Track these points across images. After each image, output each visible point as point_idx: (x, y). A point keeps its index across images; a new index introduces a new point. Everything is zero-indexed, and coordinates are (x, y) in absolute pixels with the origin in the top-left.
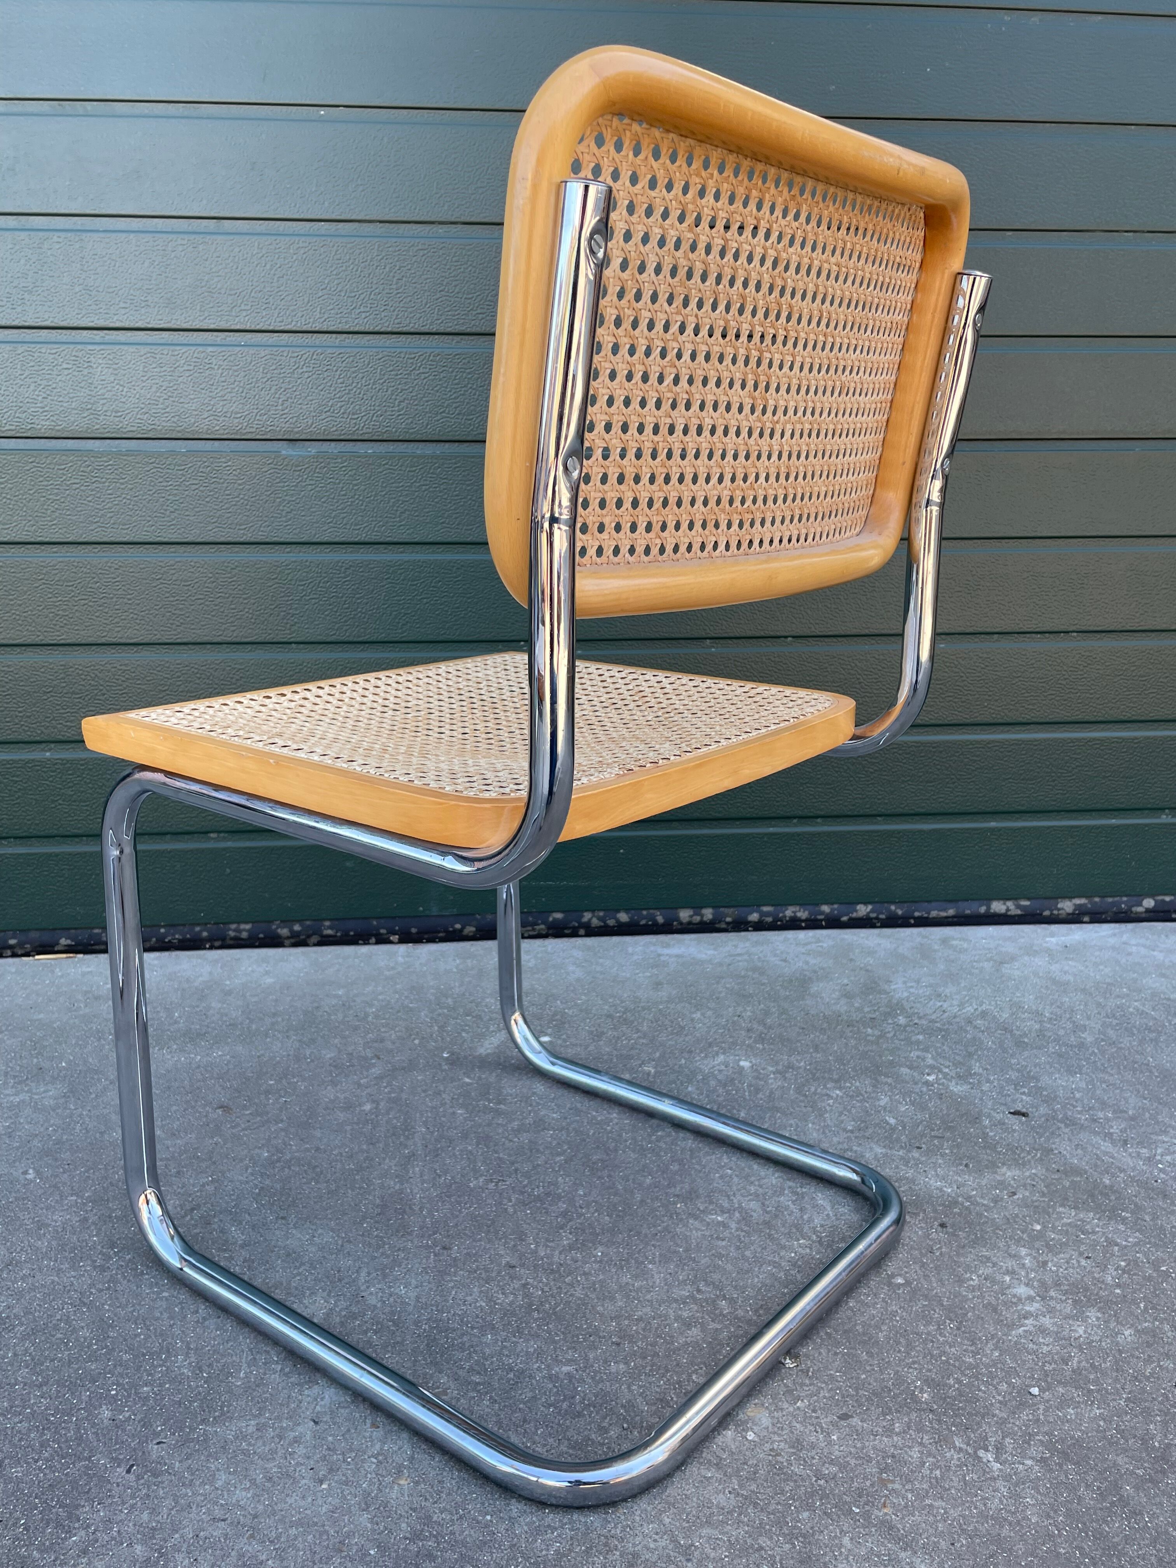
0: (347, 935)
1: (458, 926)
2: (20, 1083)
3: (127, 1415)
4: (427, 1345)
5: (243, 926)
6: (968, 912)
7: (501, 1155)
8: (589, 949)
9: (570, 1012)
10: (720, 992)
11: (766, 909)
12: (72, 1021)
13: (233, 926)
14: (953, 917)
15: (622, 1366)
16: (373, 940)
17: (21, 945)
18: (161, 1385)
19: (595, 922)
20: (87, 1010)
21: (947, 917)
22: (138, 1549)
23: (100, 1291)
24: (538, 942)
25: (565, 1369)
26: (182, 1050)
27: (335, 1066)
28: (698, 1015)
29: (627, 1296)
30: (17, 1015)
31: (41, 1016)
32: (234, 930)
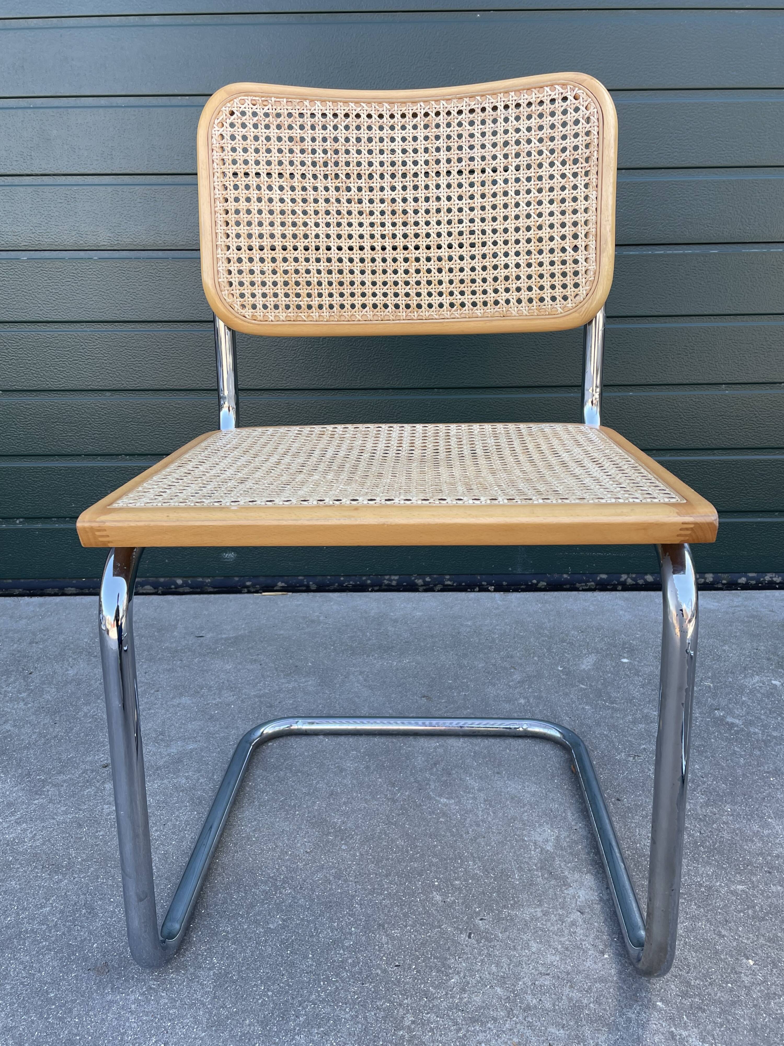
0: (460, 585)
1: (535, 581)
2: (288, 675)
3: (452, 899)
4: (635, 865)
5: (393, 577)
7: (629, 739)
8: (627, 599)
9: (634, 643)
10: (736, 632)
11: (751, 575)
12: (303, 636)
13: (387, 577)
15: (779, 888)
16: (477, 589)
17: (253, 585)
18: (466, 880)
19: (629, 581)
20: (309, 629)
22: (499, 990)
23: (399, 815)
24: (589, 594)
25: (740, 887)
26: (382, 658)
27: (488, 673)
28: (726, 648)
29: (763, 840)
30: (266, 631)
31: (282, 632)
32: (387, 580)
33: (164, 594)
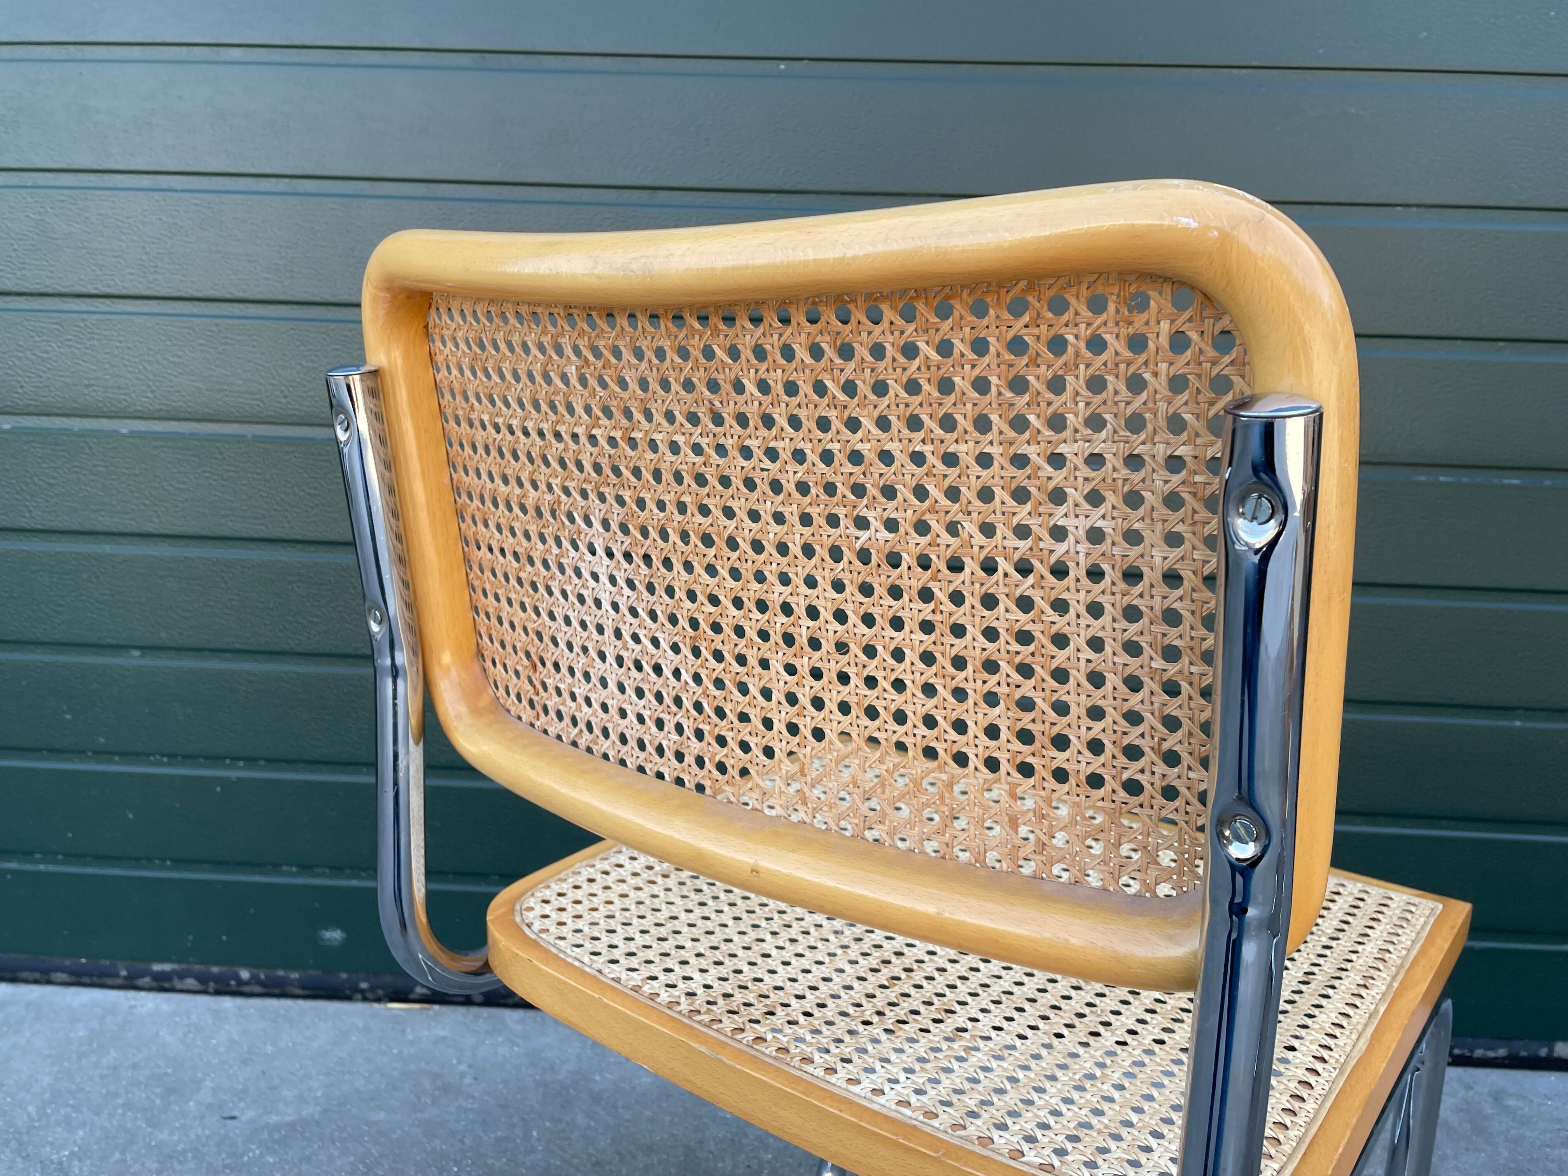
6: (1523, 1054)
12: (414, 1131)
14: (1504, 1058)
17: (372, 989)
20: (433, 1112)
21: (1496, 1058)
30: (354, 1112)
33: (218, 993)
